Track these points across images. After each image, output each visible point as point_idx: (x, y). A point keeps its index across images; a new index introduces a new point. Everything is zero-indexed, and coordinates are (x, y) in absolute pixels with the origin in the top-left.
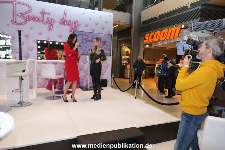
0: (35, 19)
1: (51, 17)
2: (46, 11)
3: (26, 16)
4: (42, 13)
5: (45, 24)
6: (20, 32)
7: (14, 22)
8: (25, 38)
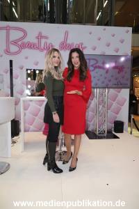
0: (31, 46)
1: (49, 41)
2: (43, 35)
3: (20, 43)
4: (37, 38)
5: (42, 50)
6: (11, 62)
7: (7, 52)
8: (19, 70)
